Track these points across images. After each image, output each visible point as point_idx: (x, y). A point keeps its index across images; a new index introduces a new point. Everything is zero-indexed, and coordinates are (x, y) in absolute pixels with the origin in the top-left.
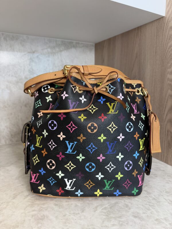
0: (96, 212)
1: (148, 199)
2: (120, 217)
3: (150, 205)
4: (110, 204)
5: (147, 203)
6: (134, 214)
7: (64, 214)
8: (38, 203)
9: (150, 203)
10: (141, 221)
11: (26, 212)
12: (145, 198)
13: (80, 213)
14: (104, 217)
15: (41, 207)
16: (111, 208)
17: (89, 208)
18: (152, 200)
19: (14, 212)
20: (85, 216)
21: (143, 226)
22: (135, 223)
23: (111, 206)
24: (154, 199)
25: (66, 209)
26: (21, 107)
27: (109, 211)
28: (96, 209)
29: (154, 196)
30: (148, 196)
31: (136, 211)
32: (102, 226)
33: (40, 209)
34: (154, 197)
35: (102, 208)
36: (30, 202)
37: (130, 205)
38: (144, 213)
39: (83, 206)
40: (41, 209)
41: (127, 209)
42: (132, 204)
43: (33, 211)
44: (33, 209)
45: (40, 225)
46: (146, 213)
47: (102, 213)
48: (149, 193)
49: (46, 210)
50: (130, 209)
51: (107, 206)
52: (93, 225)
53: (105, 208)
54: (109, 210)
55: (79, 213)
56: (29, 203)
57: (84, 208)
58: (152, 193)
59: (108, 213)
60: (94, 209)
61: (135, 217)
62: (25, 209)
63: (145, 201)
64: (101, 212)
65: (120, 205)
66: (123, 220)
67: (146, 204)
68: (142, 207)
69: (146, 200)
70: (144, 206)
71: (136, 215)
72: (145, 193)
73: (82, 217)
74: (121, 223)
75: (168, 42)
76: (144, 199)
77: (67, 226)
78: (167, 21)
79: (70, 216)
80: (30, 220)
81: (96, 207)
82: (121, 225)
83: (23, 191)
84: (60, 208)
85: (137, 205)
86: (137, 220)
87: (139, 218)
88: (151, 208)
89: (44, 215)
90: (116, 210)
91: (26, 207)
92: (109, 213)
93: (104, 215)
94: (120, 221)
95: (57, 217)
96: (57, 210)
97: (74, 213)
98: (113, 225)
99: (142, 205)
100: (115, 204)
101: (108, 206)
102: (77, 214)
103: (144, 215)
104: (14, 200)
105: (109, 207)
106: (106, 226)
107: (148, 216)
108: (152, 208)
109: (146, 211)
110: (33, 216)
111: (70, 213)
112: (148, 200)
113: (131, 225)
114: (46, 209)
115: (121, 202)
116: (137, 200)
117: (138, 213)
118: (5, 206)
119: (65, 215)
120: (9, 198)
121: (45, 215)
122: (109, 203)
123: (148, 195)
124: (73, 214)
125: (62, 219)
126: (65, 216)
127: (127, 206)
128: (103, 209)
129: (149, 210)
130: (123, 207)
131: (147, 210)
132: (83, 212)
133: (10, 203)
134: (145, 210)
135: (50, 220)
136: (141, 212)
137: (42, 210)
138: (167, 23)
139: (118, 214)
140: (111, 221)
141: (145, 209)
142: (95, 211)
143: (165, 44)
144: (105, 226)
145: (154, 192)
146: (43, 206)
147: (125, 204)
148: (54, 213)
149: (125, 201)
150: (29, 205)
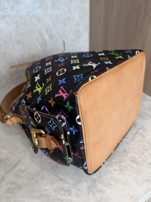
2: (120, 162)
3: (144, 149)
10: (137, 165)
11: (43, 160)
21: (139, 170)
22: (132, 167)
24: (148, 143)
29: (148, 139)
30: (142, 139)
31: (133, 156)
32: (106, 172)
34: (147, 140)
37: (127, 149)
38: (139, 157)
41: (125, 154)
42: (129, 148)
45: (56, 173)
48: (143, 137)
50: (128, 153)
61: (132, 161)
67: (141, 148)
69: (141, 144)
70: (140, 150)
74: (121, 168)
76: (139, 143)
80: (47, 168)
82: (121, 170)
85: (134, 150)
86: (134, 164)
88: (145, 152)
94: (120, 166)
98: (115, 170)
99: (138, 150)
103: (139, 160)
106: (110, 171)
107: (143, 160)
109: (141, 155)
113: (130, 170)
116: (133, 145)
117: (135, 158)
118: (23, 155)
129: (144, 154)
136: (137, 156)
141: (140, 153)
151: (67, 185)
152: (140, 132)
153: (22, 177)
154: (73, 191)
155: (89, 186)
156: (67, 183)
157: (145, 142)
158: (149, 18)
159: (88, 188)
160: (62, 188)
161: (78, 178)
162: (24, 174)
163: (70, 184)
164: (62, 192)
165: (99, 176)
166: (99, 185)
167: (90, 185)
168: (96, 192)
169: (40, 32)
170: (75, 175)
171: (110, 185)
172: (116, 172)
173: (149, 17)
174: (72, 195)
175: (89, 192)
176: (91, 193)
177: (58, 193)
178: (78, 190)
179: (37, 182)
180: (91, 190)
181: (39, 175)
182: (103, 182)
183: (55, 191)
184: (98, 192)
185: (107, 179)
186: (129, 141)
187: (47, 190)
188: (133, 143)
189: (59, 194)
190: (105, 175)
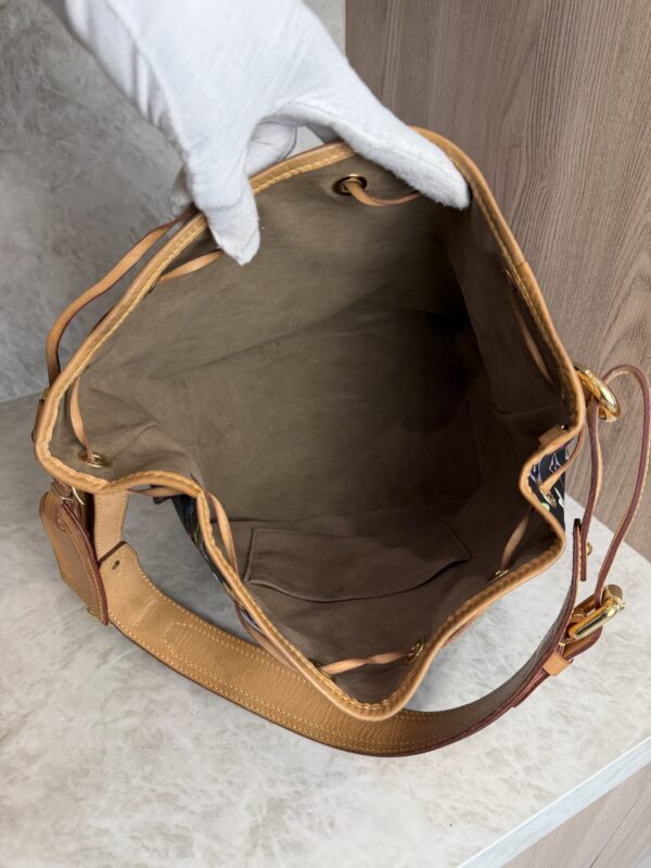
1: (483, 672)
7: (218, 729)
8: (141, 684)
11: (108, 719)
12: (472, 666)
15: (151, 701)
19: (71, 720)
21: (445, 774)
26: (40, 258)
29: (506, 657)
30: (484, 656)
32: (327, 775)
33: (148, 707)
34: (502, 661)
36: (117, 679)
40: (152, 706)
43: (130, 714)
44: (127, 707)
45: (148, 768)
48: (490, 646)
49: (166, 710)
52: (300, 769)
56: (116, 685)
58: (500, 646)
62: (102, 709)
69: (476, 675)
73: (273, 741)
76: (469, 670)
77: (228, 771)
79: (236, 734)
80: (120, 749)
83: (91, 634)
89: (159, 731)
91: (107, 701)
104: (67, 673)
106: (340, 774)
110: (127, 734)
111: (237, 726)
113: (412, 772)
118: (41, 696)
119: (224, 732)
120: (52, 664)
121: (163, 731)
123: (485, 652)
125: (211, 747)
126: (221, 733)
133: (58, 685)
135: (177, 749)
144: (334, 774)
146: (155, 697)
150: (114, 691)
151: (179, 818)
153: (27, 778)
154: (199, 838)
155: (258, 827)
156: (182, 809)
157: (491, 668)
158: (545, 190)
159: (254, 831)
160: (161, 829)
161: (221, 794)
162: (33, 771)
163: (192, 812)
164: (159, 843)
165: (300, 788)
166: (291, 824)
167: (260, 820)
168: (276, 848)
169: (144, 210)
170: (215, 781)
171: (332, 825)
172: (363, 779)
173: (543, 189)
174: (193, 855)
175: (255, 846)
176: (260, 852)
177: (143, 846)
178: (217, 837)
179: (78, 800)
180: (261, 841)
181: (87, 773)
182: (310, 815)
183: (133, 837)
184: (283, 848)
185: (326, 801)
187: (106, 832)
189: (148, 849)
190: (320, 786)
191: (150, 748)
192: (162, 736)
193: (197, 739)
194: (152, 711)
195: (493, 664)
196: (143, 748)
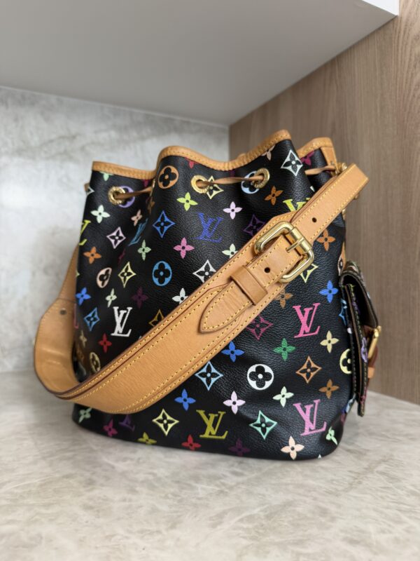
0: (219, 527)
1: (394, 495)
2: (299, 543)
3: (400, 510)
4: (265, 507)
5: (392, 504)
6: (349, 535)
7: (107, 534)
8: (31, 503)
9: (401, 506)
10: (376, 554)
12: (382, 491)
13: (165, 532)
14: (245, 542)
15: (38, 514)
16: (268, 517)
17: (195, 517)
18: (408, 496)
20: (178, 540)
23: (268, 512)
24: (413, 493)
25: (119, 519)
27: (262, 525)
28: (219, 519)
29: (413, 485)
30: (391, 485)
31: (356, 527)
33: (33, 517)
34: (411, 488)
35: (240, 517)
36: (7, 499)
37: (333, 509)
38: (383, 532)
39: (176, 512)
40: (37, 517)
41: (323, 520)
42: (339, 506)
44: (10, 518)
46: (390, 532)
47: (240, 531)
48: (393, 479)
50: (333, 519)
51: (256, 511)
53: (250, 518)
54: (264, 522)
55: (159, 532)
56: (5, 503)
57: (179, 516)
58: (404, 479)
59: (257, 532)
60: (211, 519)
61: (352, 542)
63: (382, 497)
64: (234, 529)
65: (299, 509)
66: (310, 551)
67: (388, 508)
68: (374, 514)
69: (388, 497)
70: (382, 512)
71: (355, 538)
72: (382, 477)
73: (169, 543)
75: (412, 74)
76: (379, 494)
78: (406, 25)
79: (127, 538)
81: (221, 516)
84: (99, 517)
85: (358, 510)
87: (368, 546)
88: (405, 519)
89: (39, 535)
90: (286, 524)
92: (261, 531)
93: (244, 538)
94: (299, 554)
95: (81, 542)
96: (87, 522)
97: (142, 532)
99: (375, 510)
100: (285, 506)
101: (261, 511)
102: (151, 533)
105: (262, 514)
107: (397, 540)
108: (410, 517)
109: (390, 526)
112: (393, 497)
114: (53, 518)
115: (305, 502)
116: (355, 497)
117: (363, 532)
119: (113, 536)
122: (263, 505)
123: (391, 483)
124: (139, 532)
125: (96, 548)
126: (109, 537)
127: (324, 512)
128: (241, 520)
129: (399, 522)
130: (309, 515)
131: (392, 524)
132: (173, 527)
134: (384, 522)
135: (56, 549)
136: (371, 528)
137: (36, 520)
138: (406, 28)
139: (292, 533)
140: (268, 552)
141: (384, 520)
142: (214, 526)
143: (404, 81)
145: (412, 475)
146: (43, 511)
147: (319, 507)
148: (77, 530)
149: (315, 499)
152: (382, 468)
157: (399, 491)
186: (340, 488)
188: (353, 493)
191: (24, 547)
192: (42, 538)
193: (81, 541)
194: (36, 521)
195: (402, 490)
196: (17, 547)
